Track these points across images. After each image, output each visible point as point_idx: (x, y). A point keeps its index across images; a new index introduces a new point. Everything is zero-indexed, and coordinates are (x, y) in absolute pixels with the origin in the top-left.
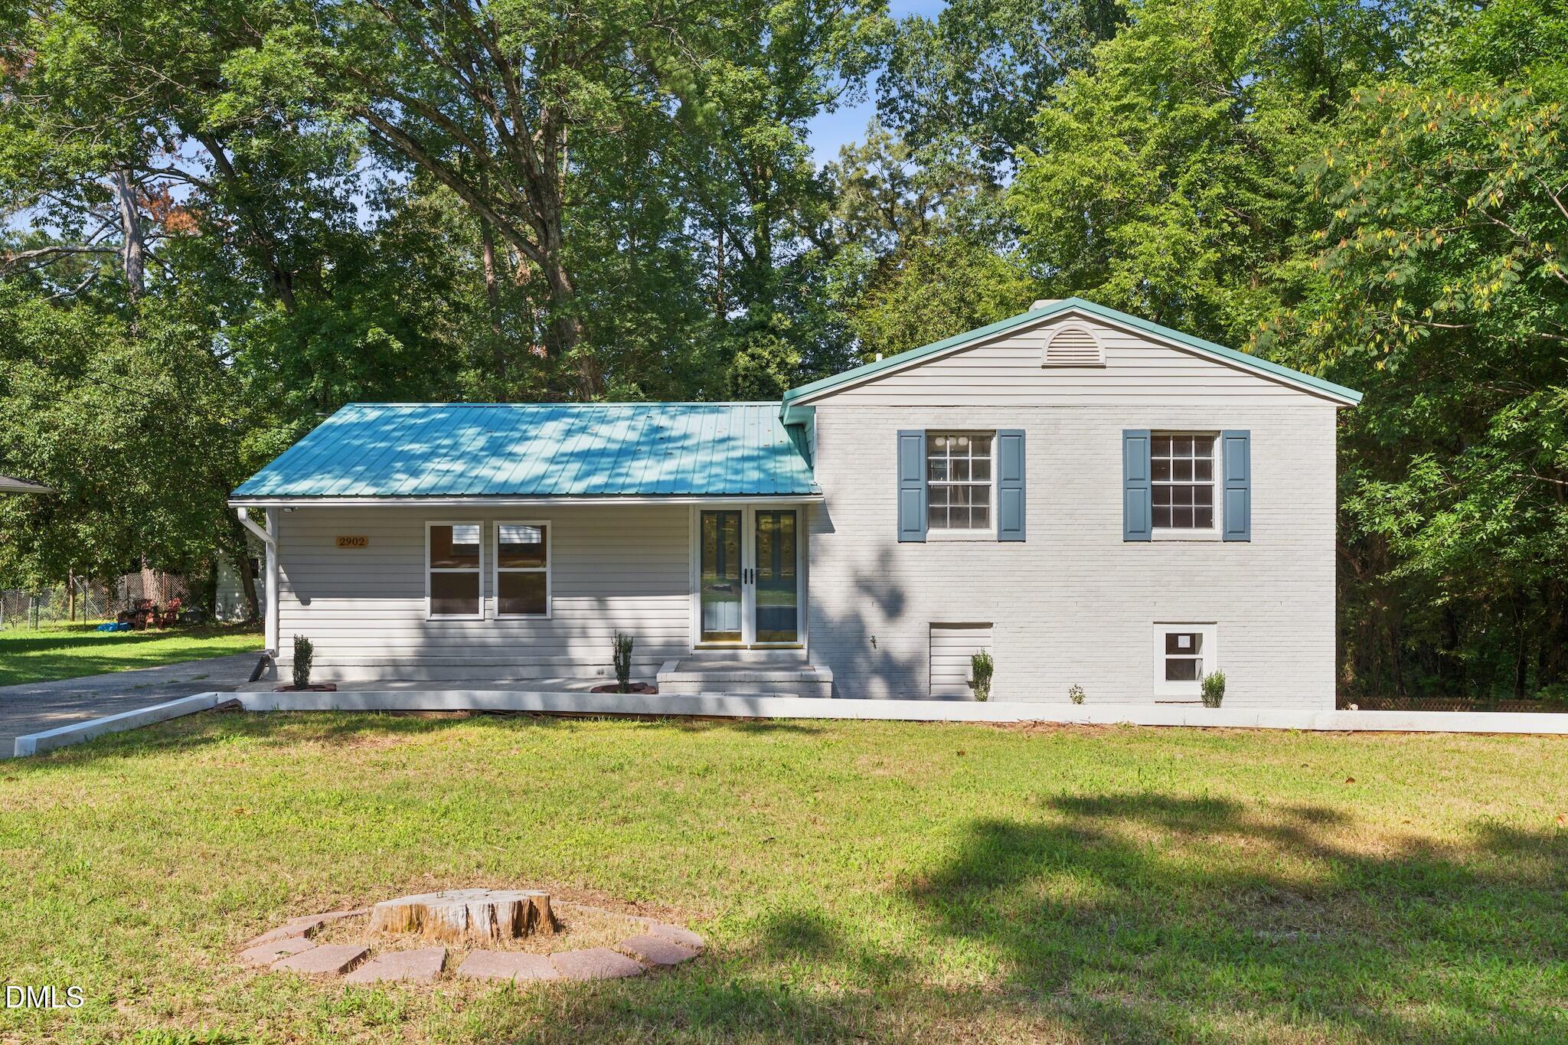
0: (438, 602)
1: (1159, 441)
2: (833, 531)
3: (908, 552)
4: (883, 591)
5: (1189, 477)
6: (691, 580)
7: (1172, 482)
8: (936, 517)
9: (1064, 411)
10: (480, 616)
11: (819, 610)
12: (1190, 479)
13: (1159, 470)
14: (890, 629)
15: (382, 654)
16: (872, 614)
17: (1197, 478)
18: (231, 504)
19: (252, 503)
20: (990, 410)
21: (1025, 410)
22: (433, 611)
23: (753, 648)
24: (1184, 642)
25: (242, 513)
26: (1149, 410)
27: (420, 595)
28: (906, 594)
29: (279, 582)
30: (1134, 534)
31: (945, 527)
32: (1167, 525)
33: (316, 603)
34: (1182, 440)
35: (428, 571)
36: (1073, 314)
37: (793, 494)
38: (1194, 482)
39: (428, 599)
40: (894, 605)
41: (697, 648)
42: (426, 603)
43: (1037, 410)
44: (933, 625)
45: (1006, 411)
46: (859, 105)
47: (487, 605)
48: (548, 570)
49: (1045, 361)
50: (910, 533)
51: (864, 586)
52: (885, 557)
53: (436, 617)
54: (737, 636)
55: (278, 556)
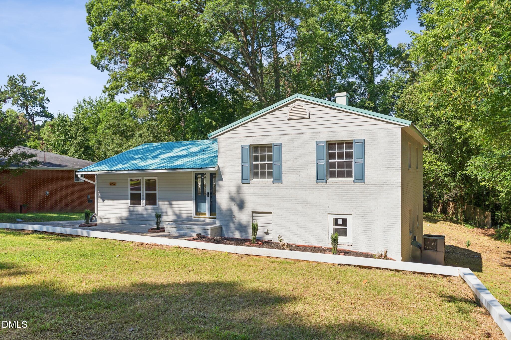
0: (132, 202)
1: (331, 145)
2: (222, 180)
3: (245, 186)
4: (238, 200)
5: (343, 158)
6: (193, 196)
7: (336, 160)
8: (256, 175)
9: (295, 135)
10: (141, 206)
11: (219, 206)
12: (343, 159)
13: (332, 156)
14: (240, 213)
15: (119, 216)
16: (235, 208)
17: (346, 158)
18: (77, 173)
19: (81, 173)
20: (270, 137)
21: (282, 136)
22: (131, 204)
23: (210, 218)
24: (340, 222)
25: (79, 176)
26: (325, 133)
27: (127, 199)
28: (245, 202)
29: (98, 195)
30: (320, 179)
31: (258, 178)
32: (335, 177)
33: (106, 201)
34: (340, 144)
35: (129, 192)
36: (297, 100)
37: (206, 168)
38: (345, 160)
39: (129, 200)
40: (241, 205)
41: (194, 217)
42: (129, 201)
43: (286, 136)
44: (253, 212)
45: (276, 137)
46: (405, 20)
47: (143, 202)
48: (157, 192)
49: (288, 118)
50: (245, 180)
51: (232, 199)
52: (239, 189)
53: (132, 205)
54: (205, 214)
55: (98, 188)
